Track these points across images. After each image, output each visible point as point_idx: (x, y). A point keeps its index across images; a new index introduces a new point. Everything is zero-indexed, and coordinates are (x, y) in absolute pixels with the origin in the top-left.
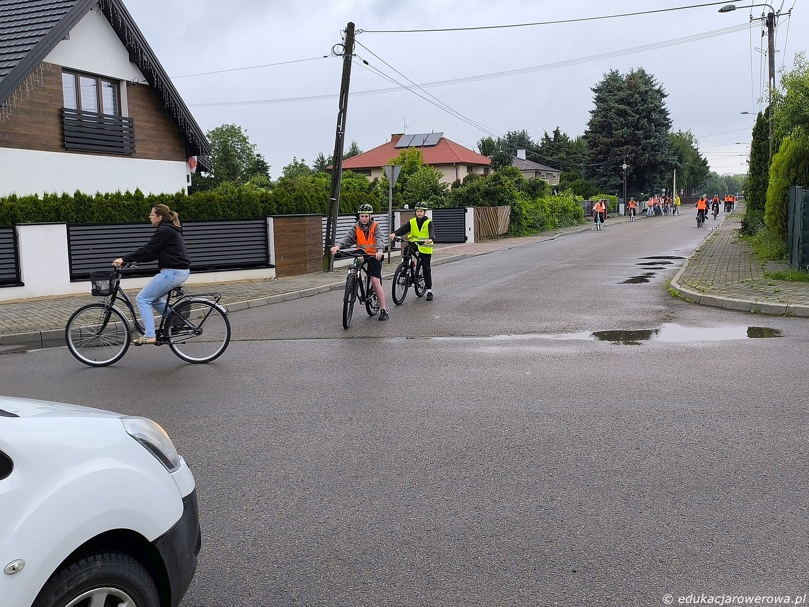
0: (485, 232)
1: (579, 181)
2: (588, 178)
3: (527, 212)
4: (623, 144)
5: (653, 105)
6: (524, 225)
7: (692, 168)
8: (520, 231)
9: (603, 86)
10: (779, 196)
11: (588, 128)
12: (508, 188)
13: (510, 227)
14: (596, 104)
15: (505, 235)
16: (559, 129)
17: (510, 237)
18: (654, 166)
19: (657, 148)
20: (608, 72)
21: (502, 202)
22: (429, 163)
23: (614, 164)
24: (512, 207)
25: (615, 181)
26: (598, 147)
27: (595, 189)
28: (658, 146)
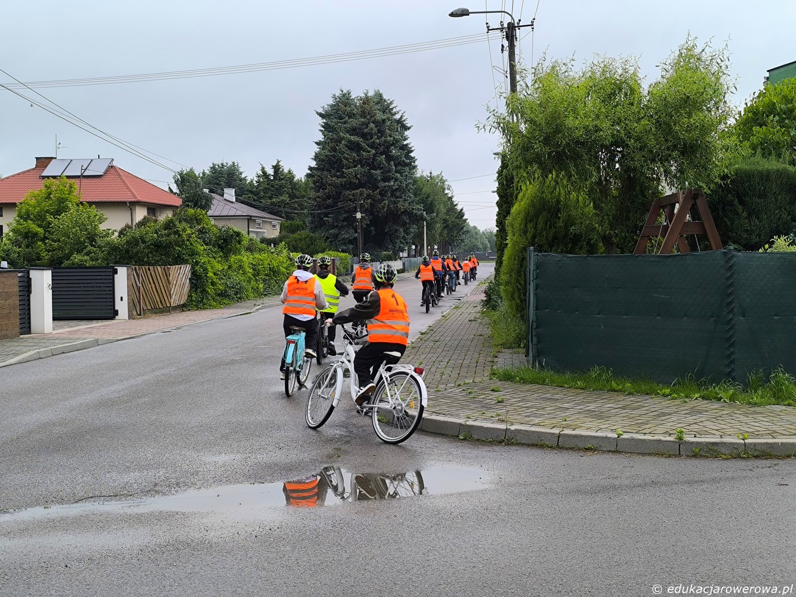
0: (148, 303)
1: (304, 233)
2: (313, 230)
3: (215, 274)
4: (357, 187)
5: (392, 139)
6: (210, 293)
7: (445, 221)
8: (205, 301)
9: (332, 110)
10: (515, 259)
11: (313, 164)
12: (188, 240)
13: (190, 296)
14: (323, 133)
15: (182, 308)
16: (280, 164)
17: (189, 310)
18: (395, 216)
19: (398, 194)
20: (338, 93)
21: (179, 260)
22: (87, 200)
23: (346, 212)
24: (193, 268)
25: (346, 235)
26: (326, 189)
27: (323, 244)
28: (400, 191)
